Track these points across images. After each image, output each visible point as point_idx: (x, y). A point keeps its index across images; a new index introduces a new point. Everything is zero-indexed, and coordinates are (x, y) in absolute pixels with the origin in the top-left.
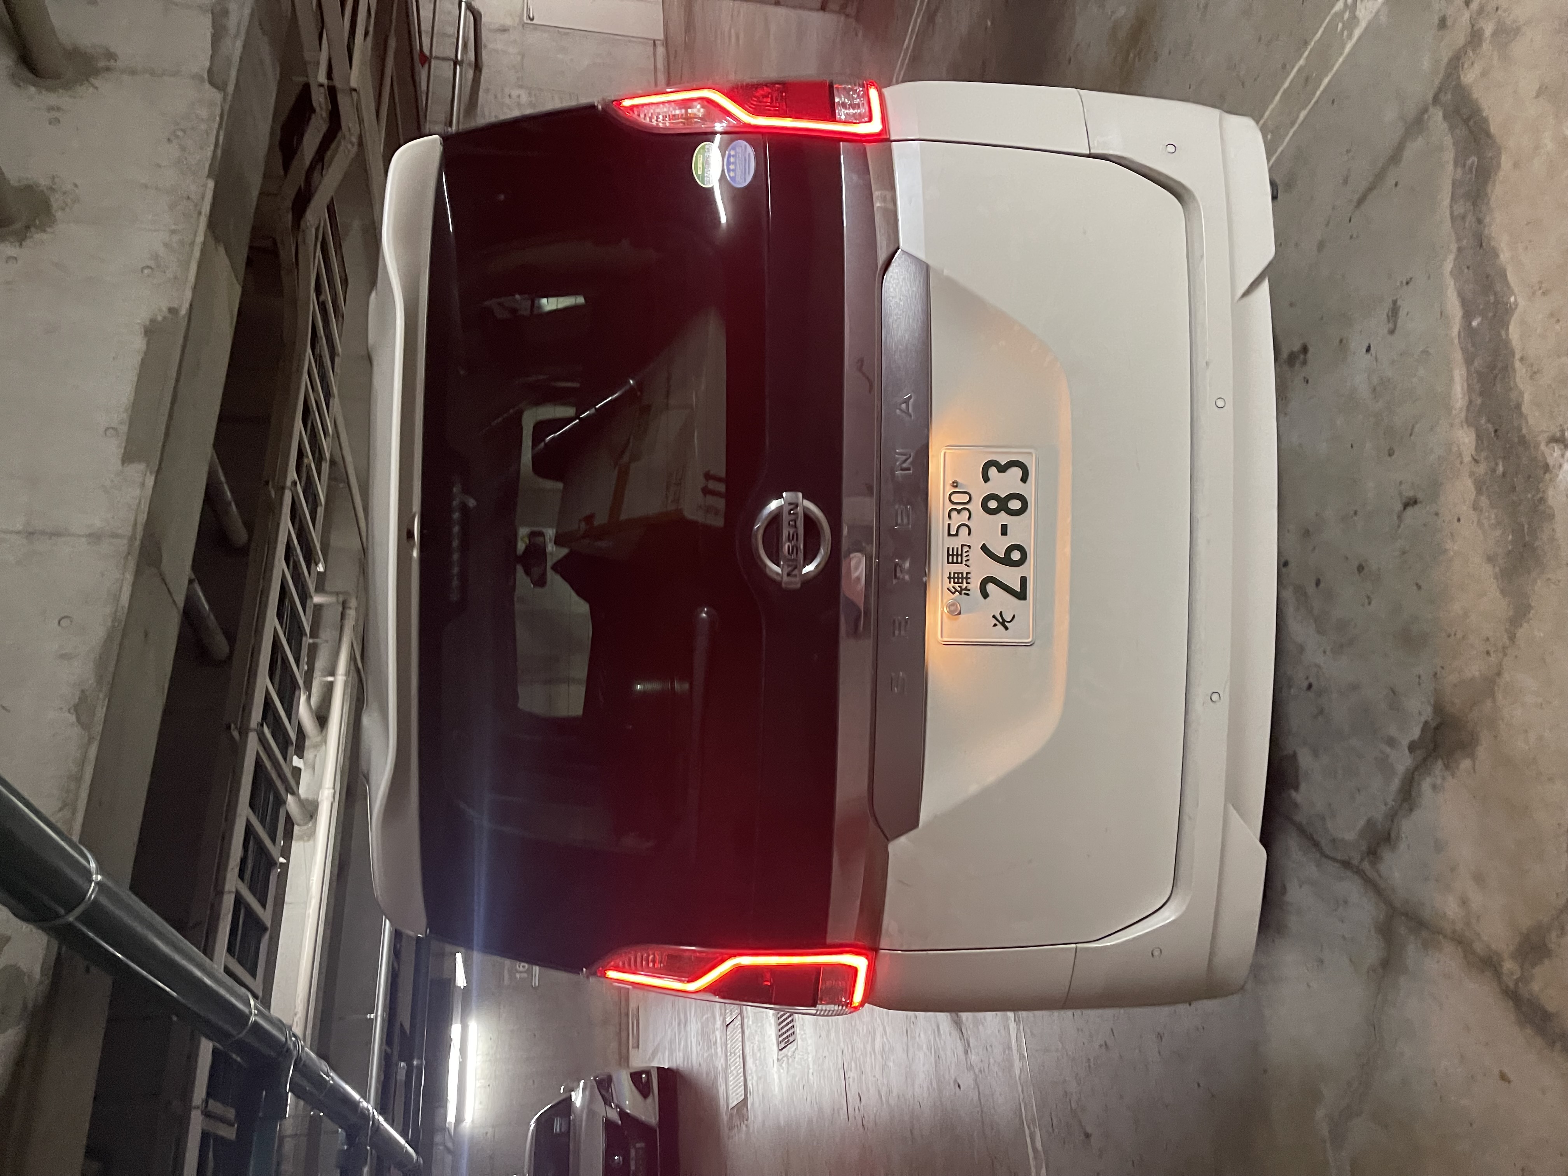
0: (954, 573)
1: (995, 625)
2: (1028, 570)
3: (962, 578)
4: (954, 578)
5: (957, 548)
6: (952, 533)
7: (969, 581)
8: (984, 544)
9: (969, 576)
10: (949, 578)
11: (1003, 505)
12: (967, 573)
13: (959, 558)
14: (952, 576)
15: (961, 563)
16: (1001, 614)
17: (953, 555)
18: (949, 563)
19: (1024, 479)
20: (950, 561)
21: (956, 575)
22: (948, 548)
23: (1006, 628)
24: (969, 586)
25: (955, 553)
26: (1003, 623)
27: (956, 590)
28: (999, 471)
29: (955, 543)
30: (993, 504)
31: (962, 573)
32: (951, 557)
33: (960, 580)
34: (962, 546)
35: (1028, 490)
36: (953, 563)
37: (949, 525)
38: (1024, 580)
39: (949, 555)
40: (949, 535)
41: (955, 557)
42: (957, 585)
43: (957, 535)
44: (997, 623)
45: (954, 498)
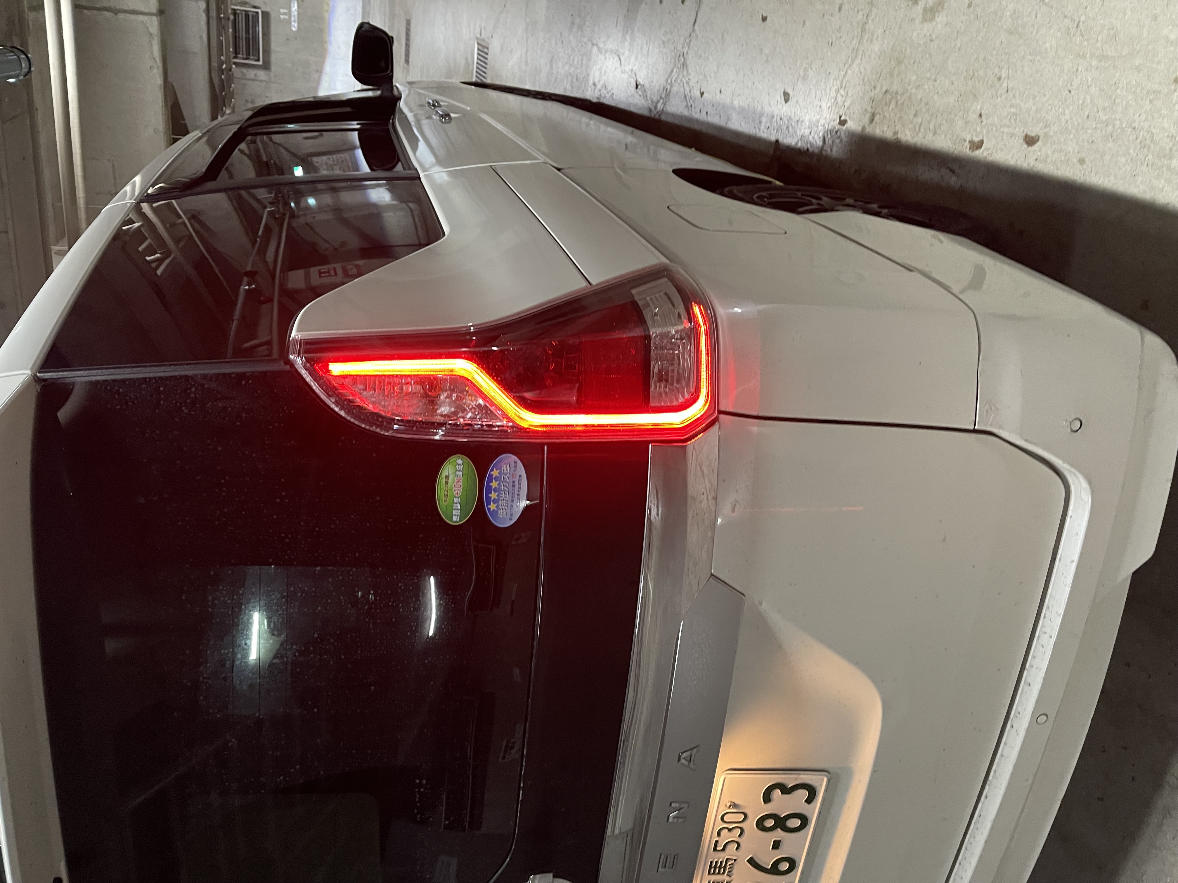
0: (714, 882)
2: (795, 877)
5: (721, 862)
6: (718, 849)
8: (751, 858)
11: (780, 823)
12: (728, 882)
13: (722, 870)
15: (724, 874)
18: (709, 873)
19: (809, 801)
20: (712, 872)
22: (711, 862)
25: (718, 865)
28: (782, 793)
29: (720, 857)
30: (770, 823)
31: (722, 882)
32: (712, 870)
34: (727, 859)
35: (814, 811)
36: (714, 873)
39: (711, 867)
40: (715, 849)
41: (718, 870)
43: (724, 849)
45: (725, 819)
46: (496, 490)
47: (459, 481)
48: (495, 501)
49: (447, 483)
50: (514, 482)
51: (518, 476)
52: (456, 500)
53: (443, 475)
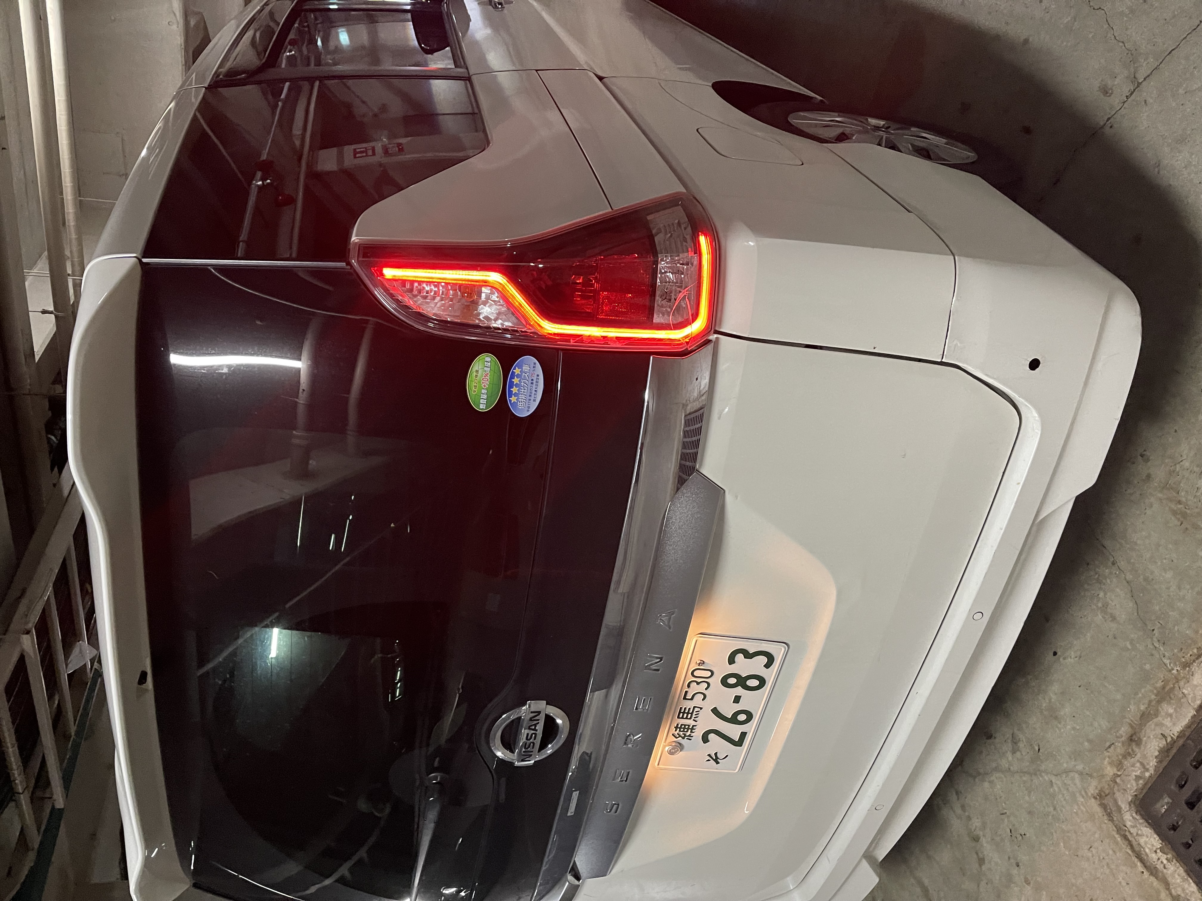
0: (682, 725)
1: (709, 760)
2: (750, 728)
3: (688, 729)
4: (680, 728)
5: (689, 709)
6: (687, 697)
7: (693, 731)
8: (715, 708)
9: (694, 728)
10: (676, 728)
11: (742, 681)
12: (693, 726)
13: (690, 715)
14: (679, 726)
15: (690, 718)
16: (716, 754)
17: (684, 713)
18: (678, 717)
19: (767, 666)
20: (681, 716)
21: (683, 726)
22: (681, 708)
23: (718, 763)
24: (692, 734)
25: (686, 712)
26: (716, 761)
27: (680, 736)
28: (745, 658)
29: (689, 705)
30: (732, 681)
31: (689, 726)
32: (681, 714)
33: (686, 730)
34: (694, 707)
35: (770, 675)
36: (682, 718)
37: (686, 692)
38: (743, 735)
39: (680, 712)
40: (685, 698)
41: (685, 715)
42: (682, 733)
43: (692, 699)
44: (710, 759)
45: (696, 673)
46: (517, 385)
47: (486, 375)
48: (516, 395)
49: (476, 376)
50: (532, 380)
51: (536, 375)
52: (484, 391)
53: (474, 370)
